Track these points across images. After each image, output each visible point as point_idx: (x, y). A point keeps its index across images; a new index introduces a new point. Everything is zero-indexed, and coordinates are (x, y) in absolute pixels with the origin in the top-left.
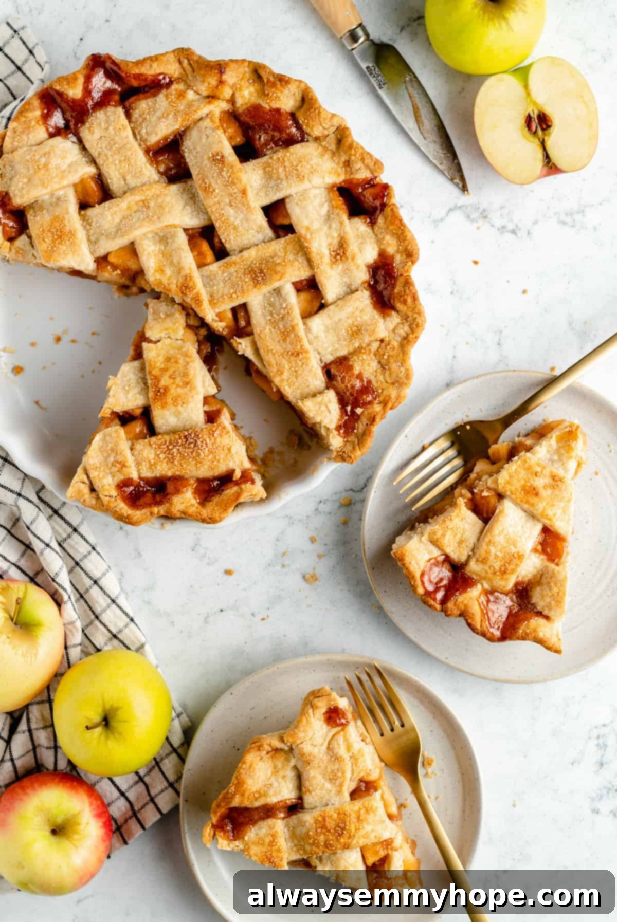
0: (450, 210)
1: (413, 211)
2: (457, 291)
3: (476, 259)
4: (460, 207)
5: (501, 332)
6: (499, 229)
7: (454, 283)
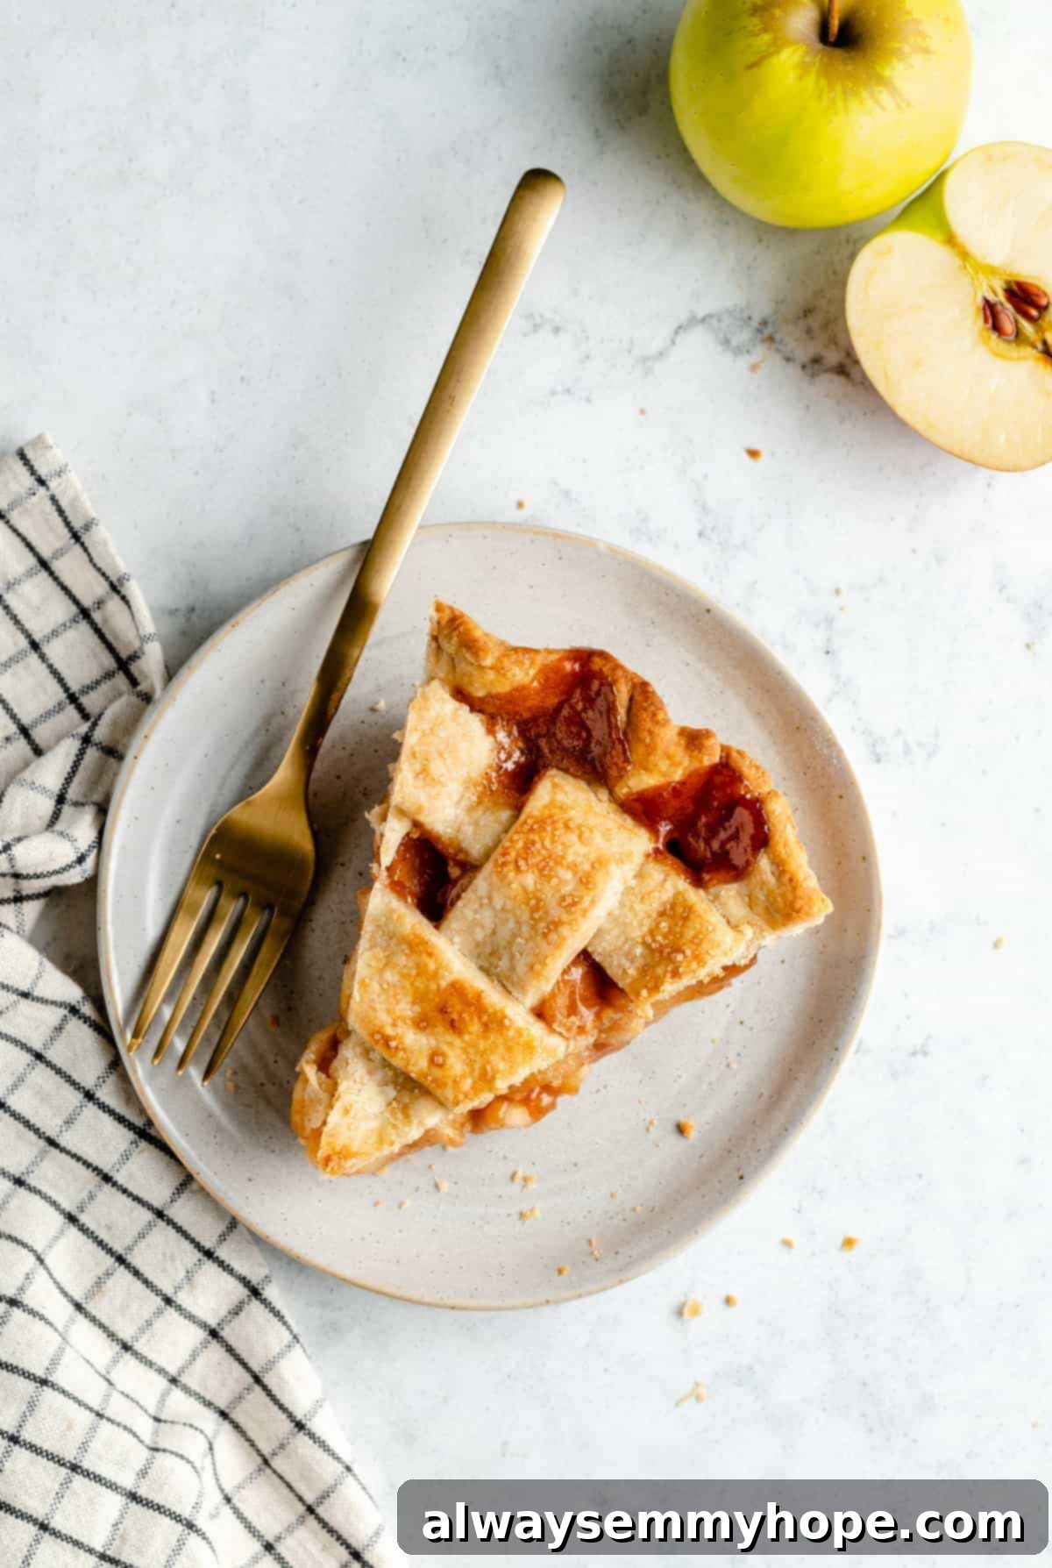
0: (680, 329)
1: (587, 338)
2: (713, 529)
3: (755, 447)
4: (703, 320)
5: (830, 621)
6: (804, 367)
7: (705, 509)
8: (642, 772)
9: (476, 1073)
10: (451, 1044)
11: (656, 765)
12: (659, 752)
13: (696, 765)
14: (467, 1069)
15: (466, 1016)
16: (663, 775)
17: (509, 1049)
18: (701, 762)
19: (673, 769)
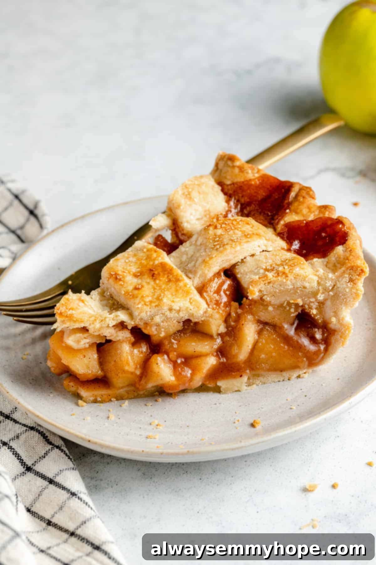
8: (294, 213)
9: (155, 297)
10: (148, 283)
11: (301, 211)
12: (305, 205)
13: (321, 215)
14: (151, 294)
15: (162, 274)
16: (303, 216)
17: (177, 291)
18: (324, 214)
19: (309, 214)
